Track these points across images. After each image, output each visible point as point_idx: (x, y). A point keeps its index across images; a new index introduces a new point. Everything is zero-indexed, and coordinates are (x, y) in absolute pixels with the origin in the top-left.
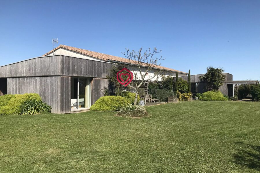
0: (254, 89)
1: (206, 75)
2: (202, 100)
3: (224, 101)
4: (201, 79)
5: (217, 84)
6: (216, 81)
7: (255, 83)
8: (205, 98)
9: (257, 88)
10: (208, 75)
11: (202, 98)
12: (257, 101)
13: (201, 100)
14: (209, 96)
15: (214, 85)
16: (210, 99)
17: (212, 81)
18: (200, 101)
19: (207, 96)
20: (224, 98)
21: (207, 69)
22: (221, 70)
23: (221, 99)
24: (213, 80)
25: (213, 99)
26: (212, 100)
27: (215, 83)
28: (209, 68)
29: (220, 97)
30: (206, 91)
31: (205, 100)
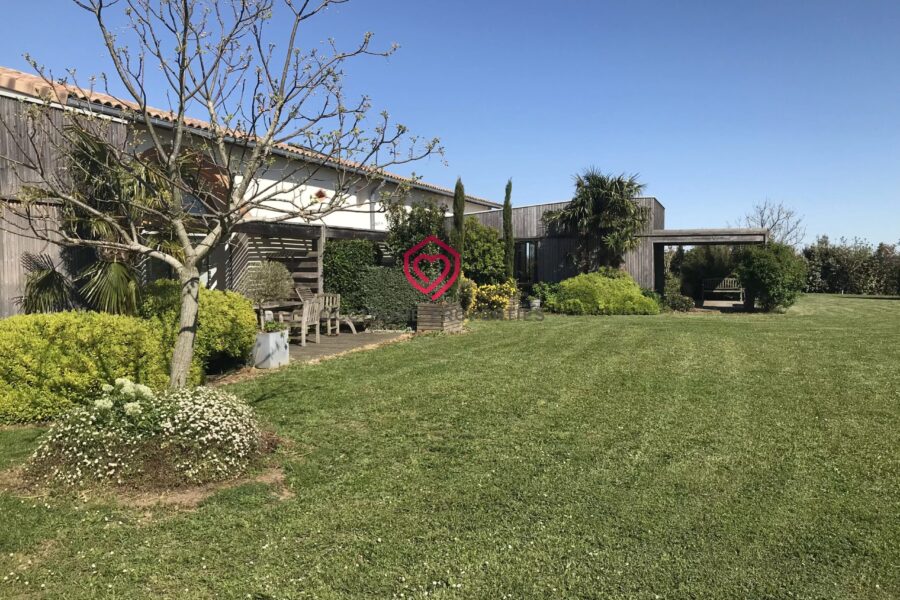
0: (757, 263)
1: (573, 205)
2: (559, 312)
3: (645, 314)
4: (553, 225)
5: (617, 242)
6: (612, 230)
7: (759, 239)
8: (571, 301)
9: (766, 257)
10: (582, 204)
11: (559, 301)
12: (766, 310)
13: (553, 312)
14: (588, 295)
15: (603, 245)
16: (590, 306)
17: (598, 231)
18: (550, 317)
19: (577, 295)
20: (647, 300)
21: (575, 182)
22: (631, 184)
23: (636, 307)
24: (602, 225)
25: (602, 306)
26: (598, 312)
27: (609, 240)
28: (588, 179)
29: (631, 299)
30: (574, 273)
31: (571, 313)
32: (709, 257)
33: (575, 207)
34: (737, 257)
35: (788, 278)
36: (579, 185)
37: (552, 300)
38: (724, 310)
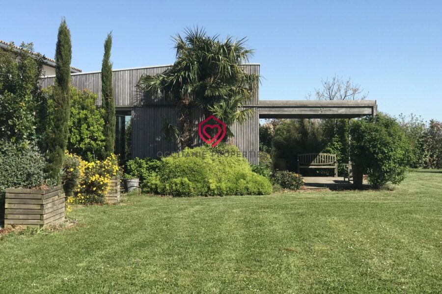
0: (368, 137)
1: (174, 70)
2: (163, 193)
3: (260, 193)
5: (225, 113)
6: (220, 98)
7: (367, 111)
8: (178, 180)
9: (377, 131)
10: (187, 68)
11: (163, 180)
12: (375, 186)
13: (157, 193)
14: (196, 173)
16: (199, 185)
17: (204, 99)
19: (184, 173)
20: (260, 178)
21: (175, 44)
23: (249, 186)
24: (208, 93)
25: (213, 186)
26: (208, 192)
27: (217, 111)
28: (191, 40)
29: (243, 177)
31: (178, 194)
32: (303, 131)
33: (179, 71)
34: (329, 132)
35: (399, 153)
36: (180, 47)
37: (154, 179)
38: (333, 187)
